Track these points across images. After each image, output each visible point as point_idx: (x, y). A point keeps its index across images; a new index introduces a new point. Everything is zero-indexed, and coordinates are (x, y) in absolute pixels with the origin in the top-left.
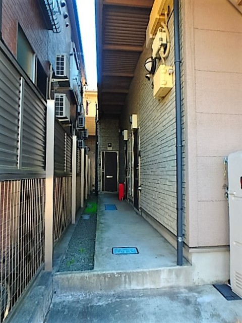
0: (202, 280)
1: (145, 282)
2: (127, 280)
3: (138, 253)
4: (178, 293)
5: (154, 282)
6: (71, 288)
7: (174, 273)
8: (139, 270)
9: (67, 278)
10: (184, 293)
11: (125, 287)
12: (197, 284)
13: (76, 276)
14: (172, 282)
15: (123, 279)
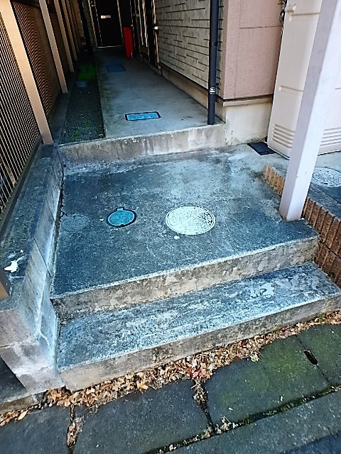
0: (236, 140)
1: (169, 146)
2: (148, 145)
3: (160, 117)
4: (208, 155)
5: (180, 146)
6: (83, 160)
7: (203, 133)
8: (161, 133)
9: (75, 148)
10: (215, 154)
11: (146, 154)
12: (229, 144)
13: (86, 146)
14: (201, 143)
15: (144, 144)
